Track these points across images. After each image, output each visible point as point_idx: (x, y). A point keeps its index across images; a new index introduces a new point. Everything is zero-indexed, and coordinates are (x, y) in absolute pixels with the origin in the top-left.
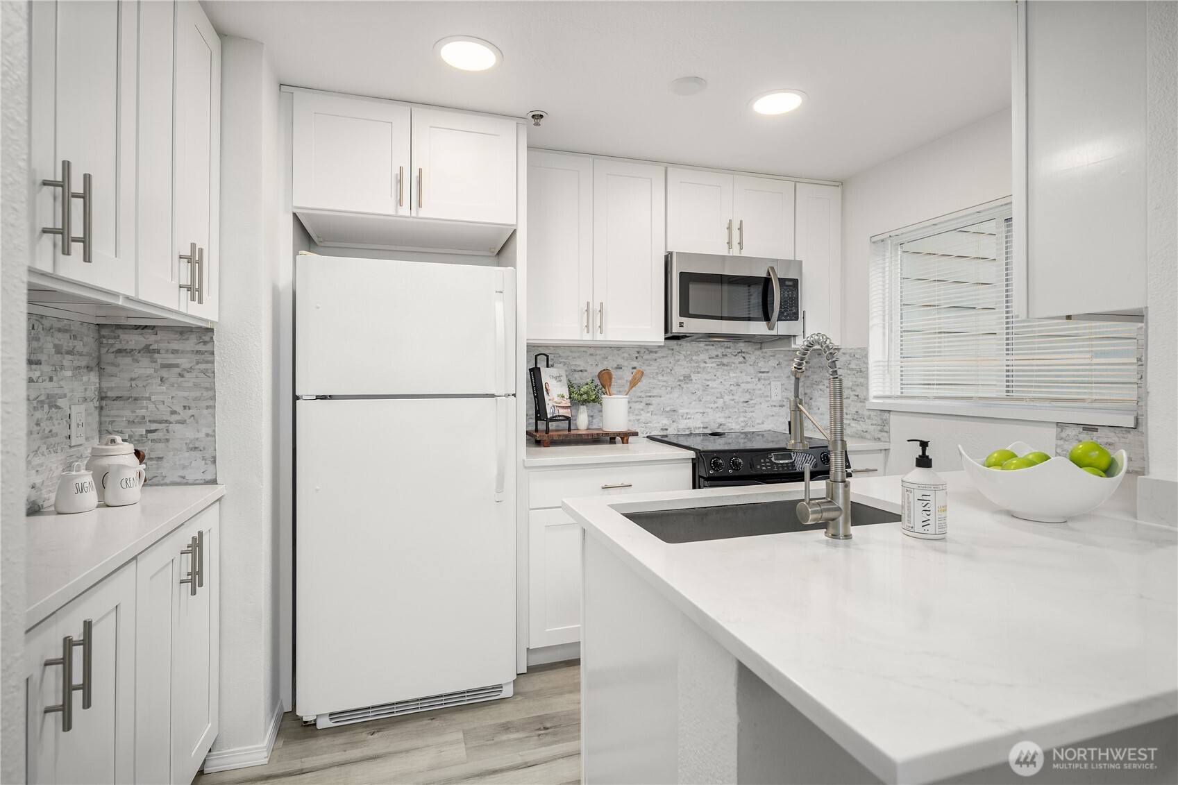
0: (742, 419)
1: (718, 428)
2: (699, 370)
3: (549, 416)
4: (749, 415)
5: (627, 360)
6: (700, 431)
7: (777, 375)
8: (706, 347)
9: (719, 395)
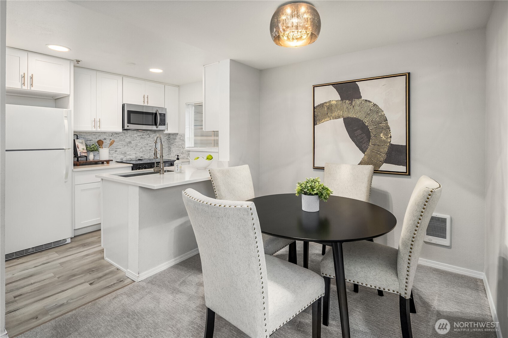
0: (149, 155)
1: (141, 158)
2: (134, 140)
3: (79, 156)
4: (151, 153)
5: (108, 136)
6: (135, 159)
8: (137, 133)
9: (141, 148)
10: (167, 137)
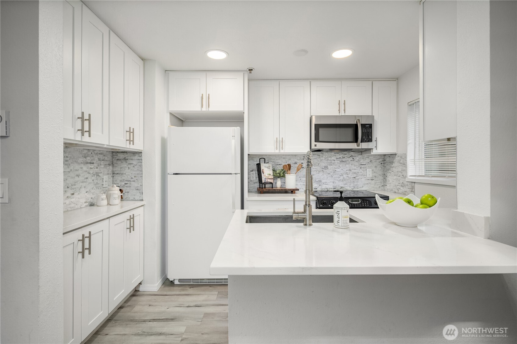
0: (352, 185)
1: (341, 188)
2: (332, 164)
3: (263, 182)
4: (356, 183)
5: (299, 160)
6: (332, 190)
7: (370, 166)
8: (335, 154)
9: (341, 175)
10: (381, 160)
